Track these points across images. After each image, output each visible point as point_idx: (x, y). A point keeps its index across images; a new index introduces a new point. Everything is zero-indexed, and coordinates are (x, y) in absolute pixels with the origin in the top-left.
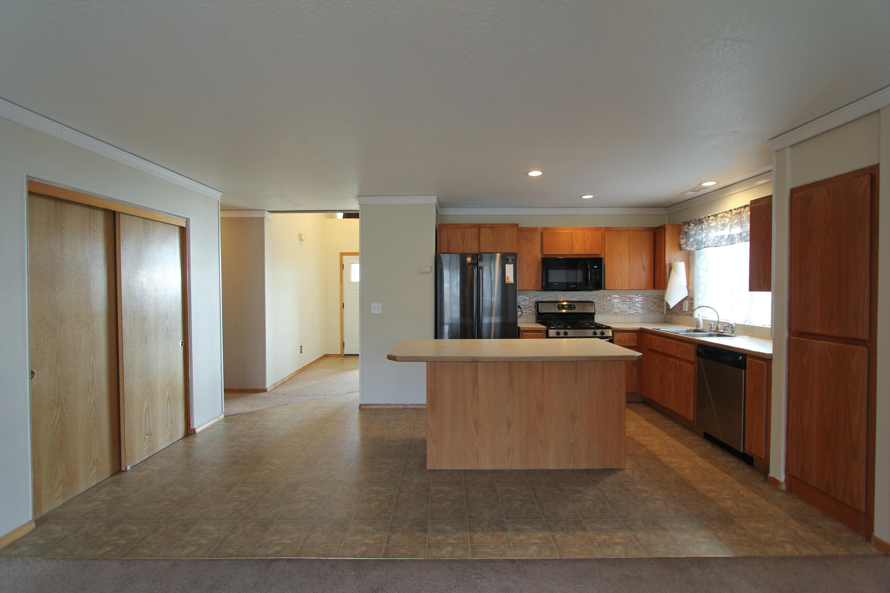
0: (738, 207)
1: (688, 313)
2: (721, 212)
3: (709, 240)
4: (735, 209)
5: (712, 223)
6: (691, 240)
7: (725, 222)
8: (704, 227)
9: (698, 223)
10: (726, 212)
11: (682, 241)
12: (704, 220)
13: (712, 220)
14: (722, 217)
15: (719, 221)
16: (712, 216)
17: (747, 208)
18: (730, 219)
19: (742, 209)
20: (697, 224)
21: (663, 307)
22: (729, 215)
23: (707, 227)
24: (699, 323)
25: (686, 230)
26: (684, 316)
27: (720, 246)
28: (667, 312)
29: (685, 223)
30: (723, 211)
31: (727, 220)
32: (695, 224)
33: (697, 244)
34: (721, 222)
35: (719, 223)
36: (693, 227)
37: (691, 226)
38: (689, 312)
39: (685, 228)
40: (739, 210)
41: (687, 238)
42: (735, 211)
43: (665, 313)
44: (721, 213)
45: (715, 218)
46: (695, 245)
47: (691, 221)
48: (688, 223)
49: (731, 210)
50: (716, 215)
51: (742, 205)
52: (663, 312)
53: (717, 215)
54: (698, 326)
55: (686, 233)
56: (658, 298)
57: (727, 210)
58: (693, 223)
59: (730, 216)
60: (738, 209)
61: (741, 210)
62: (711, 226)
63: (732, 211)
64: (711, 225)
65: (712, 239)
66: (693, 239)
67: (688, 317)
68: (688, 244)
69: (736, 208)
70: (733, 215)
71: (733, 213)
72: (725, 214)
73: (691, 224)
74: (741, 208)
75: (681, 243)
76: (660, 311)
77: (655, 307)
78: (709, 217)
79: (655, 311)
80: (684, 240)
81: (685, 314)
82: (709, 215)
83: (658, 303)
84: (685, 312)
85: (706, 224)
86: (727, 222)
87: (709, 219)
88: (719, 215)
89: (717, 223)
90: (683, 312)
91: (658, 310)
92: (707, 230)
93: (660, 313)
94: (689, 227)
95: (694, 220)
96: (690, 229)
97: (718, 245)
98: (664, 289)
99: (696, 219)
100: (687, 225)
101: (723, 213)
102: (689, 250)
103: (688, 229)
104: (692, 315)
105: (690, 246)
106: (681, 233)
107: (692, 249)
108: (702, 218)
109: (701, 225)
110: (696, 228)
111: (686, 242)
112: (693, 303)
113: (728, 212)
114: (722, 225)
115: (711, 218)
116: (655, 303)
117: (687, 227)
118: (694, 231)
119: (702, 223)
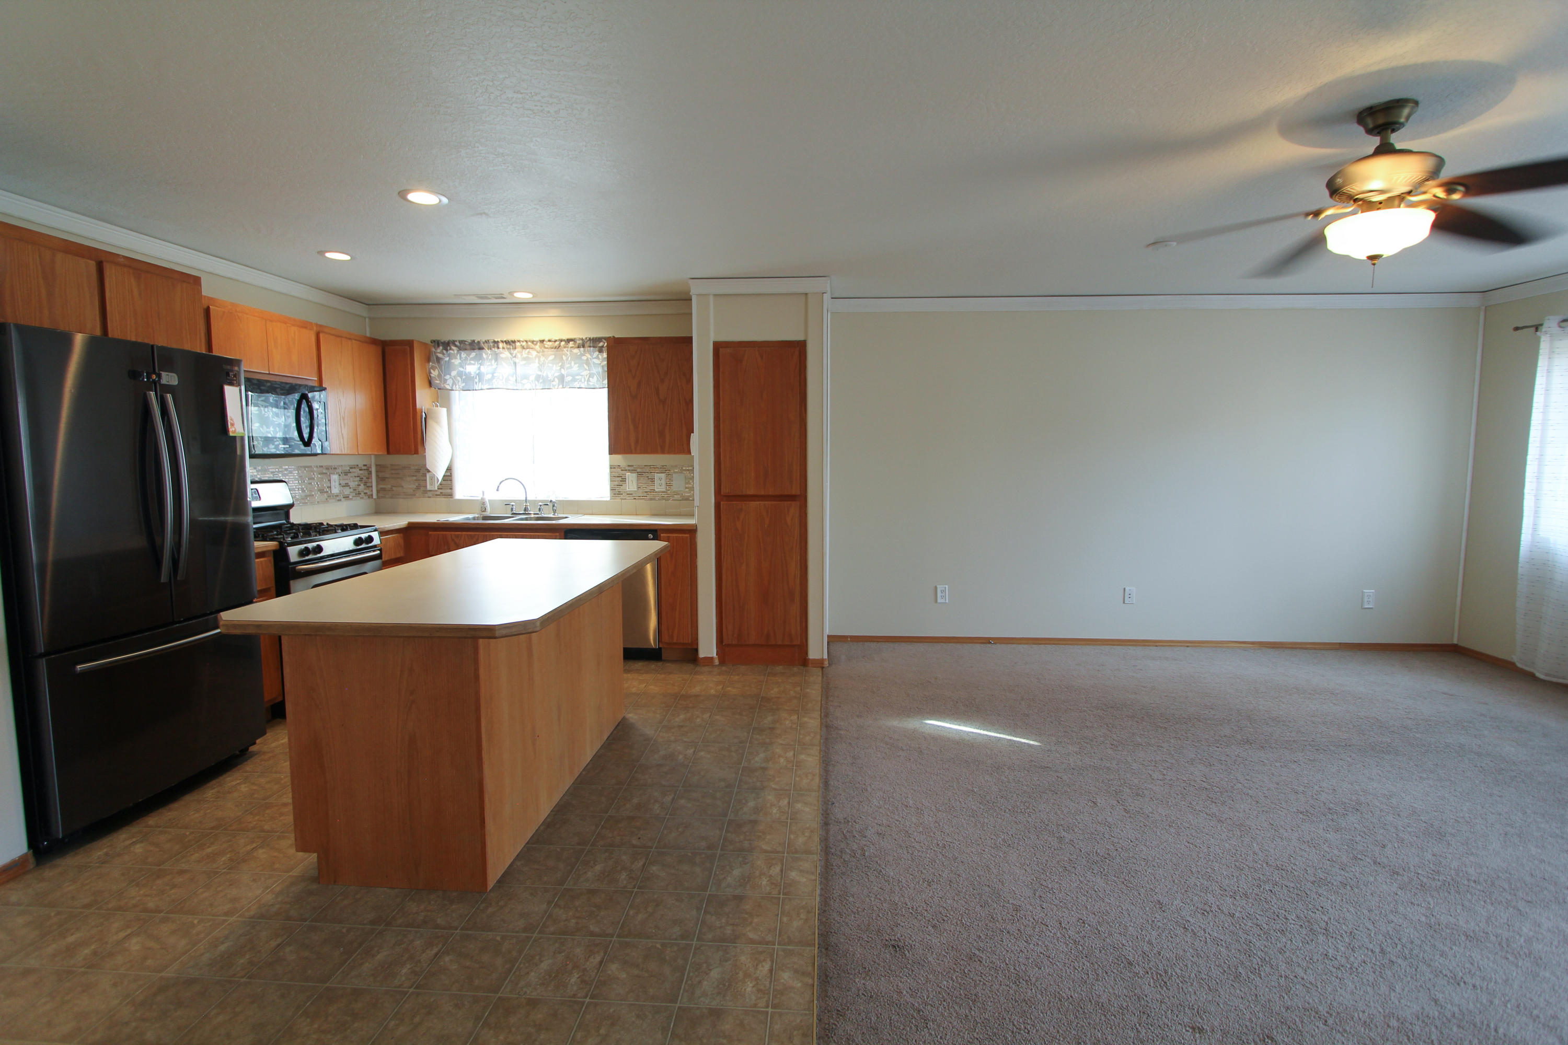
0: (557, 339)
1: (438, 493)
2: (521, 340)
3: (501, 378)
4: (550, 341)
5: (504, 354)
6: (454, 373)
7: (530, 356)
8: (484, 356)
9: (468, 347)
10: (533, 342)
11: (434, 373)
12: (485, 346)
13: (503, 348)
14: (523, 348)
15: (518, 352)
16: (502, 342)
17: (571, 343)
18: (538, 352)
19: (563, 343)
20: (466, 350)
21: (372, 487)
22: (537, 347)
23: (490, 357)
25: (440, 355)
26: (429, 497)
27: (522, 390)
28: (380, 495)
29: (437, 343)
30: (527, 339)
31: (534, 353)
32: (460, 349)
33: (464, 381)
34: (522, 355)
35: (519, 355)
36: (456, 352)
37: (453, 350)
38: (440, 491)
39: (439, 351)
40: (557, 343)
41: (440, 367)
42: (551, 343)
43: (375, 496)
44: (522, 342)
45: (508, 346)
46: (460, 383)
47: (454, 342)
48: (447, 345)
49: (542, 341)
50: (511, 343)
51: (565, 338)
52: (372, 495)
53: (514, 342)
55: (438, 360)
56: (364, 470)
57: (537, 339)
58: (456, 346)
59: (539, 349)
60: (556, 341)
62: (502, 358)
63: (545, 343)
64: (502, 356)
65: (505, 378)
66: (457, 371)
67: (442, 500)
68: (447, 380)
69: (553, 340)
70: (547, 348)
71: (546, 346)
72: (529, 343)
73: (453, 348)
74: (561, 341)
75: (432, 375)
76: (368, 494)
77: (362, 486)
78: (496, 343)
79: (362, 494)
80: (437, 371)
81: (430, 494)
82: (496, 340)
83: (365, 478)
84: (431, 491)
85: (489, 352)
86: (534, 356)
87: (496, 345)
88: (518, 344)
89: (514, 355)
90: (426, 491)
91: (365, 491)
92: (493, 361)
93: (369, 497)
94: (447, 350)
95: (461, 342)
96: (449, 355)
97: (515, 388)
98: (416, 452)
99: (466, 341)
100: (441, 348)
101: (526, 341)
102: (447, 389)
103: (443, 354)
104: (451, 495)
105: (450, 382)
106: (432, 359)
107: (454, 388)
108: (479, 342)
109: (477, 351)
110: (464, 355)
111: (439, 376)
112: (451, 476)
113: (537, 342)
114: (525, 359)
115: (501, 345)
116: (361, 480)
117: (443, 349)
118: (460, 359)
119: (481, 349)
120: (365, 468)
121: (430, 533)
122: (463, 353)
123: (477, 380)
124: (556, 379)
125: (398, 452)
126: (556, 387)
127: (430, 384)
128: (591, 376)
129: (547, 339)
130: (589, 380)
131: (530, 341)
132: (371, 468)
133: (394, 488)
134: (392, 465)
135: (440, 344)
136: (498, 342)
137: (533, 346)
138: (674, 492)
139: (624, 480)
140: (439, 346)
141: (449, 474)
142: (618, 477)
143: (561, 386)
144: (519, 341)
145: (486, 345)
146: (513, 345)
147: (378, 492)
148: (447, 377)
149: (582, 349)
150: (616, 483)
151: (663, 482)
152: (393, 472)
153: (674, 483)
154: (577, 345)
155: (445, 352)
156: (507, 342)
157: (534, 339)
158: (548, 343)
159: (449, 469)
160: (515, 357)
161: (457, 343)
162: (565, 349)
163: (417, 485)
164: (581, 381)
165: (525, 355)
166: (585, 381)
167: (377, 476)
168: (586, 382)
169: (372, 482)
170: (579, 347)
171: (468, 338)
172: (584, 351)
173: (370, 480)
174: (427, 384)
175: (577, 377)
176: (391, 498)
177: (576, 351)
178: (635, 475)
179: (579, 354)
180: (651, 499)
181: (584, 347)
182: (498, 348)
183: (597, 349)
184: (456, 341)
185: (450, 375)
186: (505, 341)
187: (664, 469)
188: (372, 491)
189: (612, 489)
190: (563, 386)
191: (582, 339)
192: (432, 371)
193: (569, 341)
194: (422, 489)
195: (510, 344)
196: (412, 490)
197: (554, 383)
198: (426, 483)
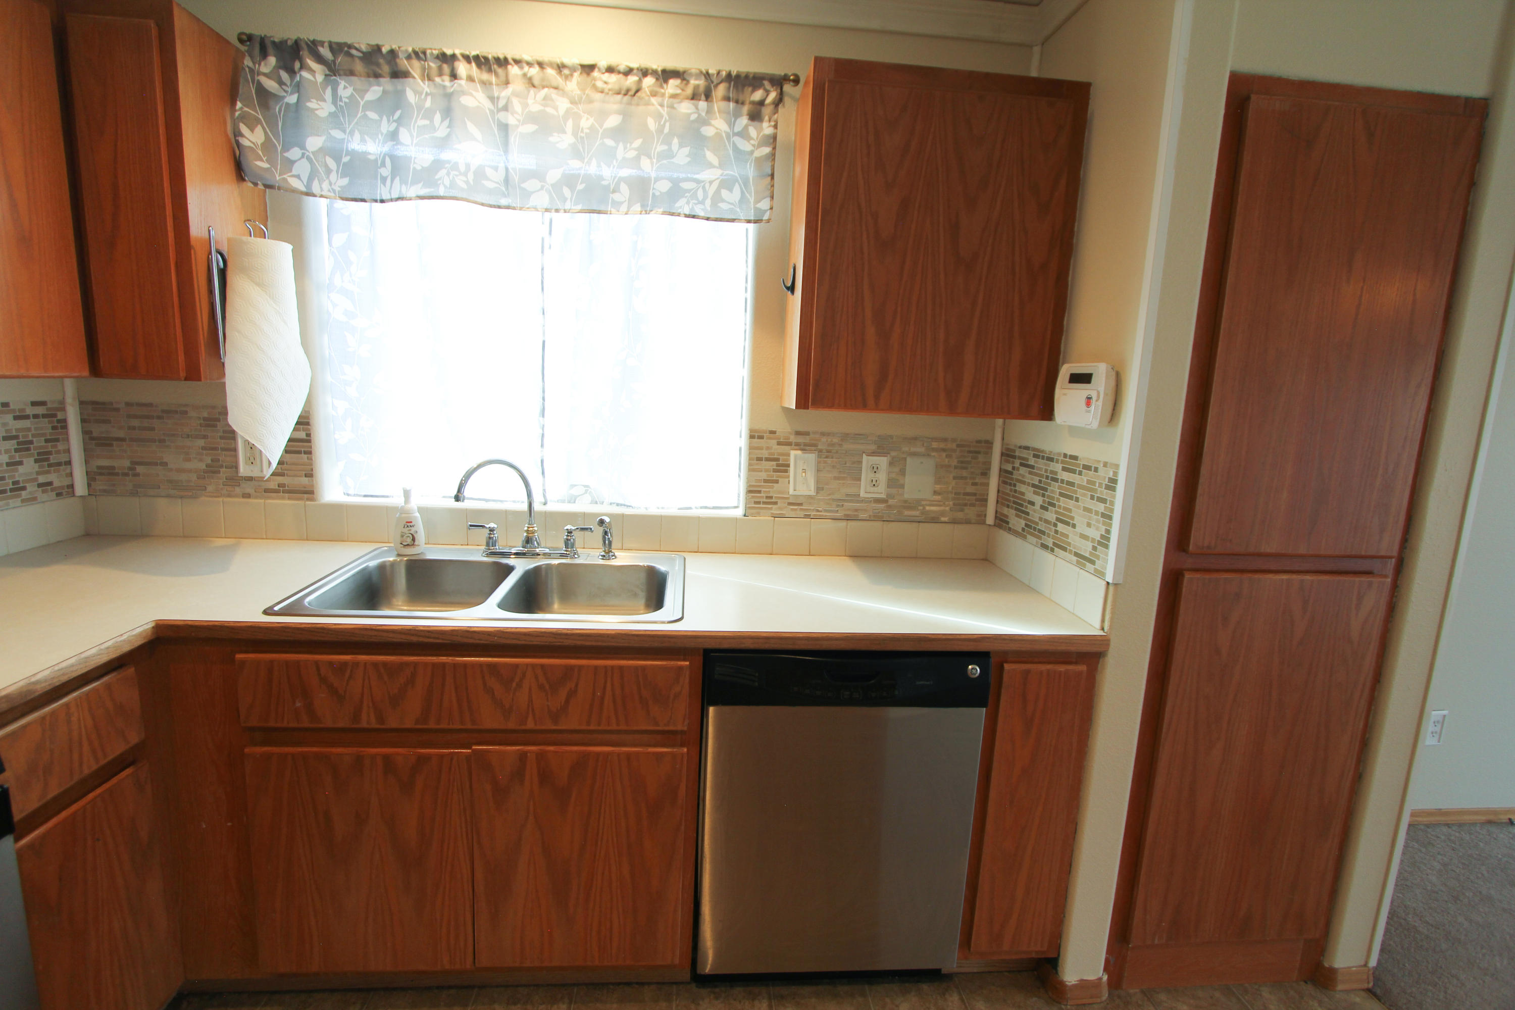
0: (634, 65)
1: (273, 485)
2: (526, 57)
3: (460, 167)
4: (610, 70)
5: (471, 95)
6: (314, 143)
7: (550, 110)
8: (411, 96)
9: (359, 67)
10: (560, 67)
11: (252, 138)
12: (415, 68)
13: (470, 78)
14: (531, 83)
15: (516, 94)
16: (467, 58)
17: (673, 83)
18: (573, 102)
19: (649, 81)
20: (351, 73)
21: (69, 463)
22: (573, 85)
23: (428, 104)
24: (413, 530)
25: (270, 85)
26: (247, 496)
27: (521, 209)
28: (100, 485)
29: (259, 43)
30: (545, 57)
31: (563, 103)
32: (333, 70)
34: (525, 105)
35: (516, 104)
36: (320, 78)
37: (312, 71)
38: (280, 479)
39: (264, 69)
40: (632, 79)
41: (272, 123)
42: (613, 78)
43: (81, 488)
44: (529, 64)
45: (485, 76)
46: (333, 177)
47: (313, 47)
48: (290, 53)
49: (588, 69)
50: (493, 65)
51: (657, 65)
52: (72, 486)
53: (503, 62)
54: (414, 539)
55: (264, 96)
56: (36, 416)
57: (573, 59)
58: (320, 59)
59: (579, 92)
60: (628, 72)
61: (640, 81)
63: (596, 74)
64: (466, 101)
65: (473, 169)
66: (323, 138)
67: (285, 504)
68: (291, 163)
69: (622, 68)
70: (601, 91)
71: (599, 84)
72: (550, 71)
73: (312, 63)
74: (645, 73)
75: (244, 142)
76: (57, 484)
77: (29, 467)
78: (446, 59)
79: (31, 488)
80: (259, 129)
81: (248, 488)
82: (449, 52)
83: (39, 442)
84: (250, 479)
85: (425, 87)
86: (562, 111)
87: (446, 68)
88: (514, 70)
89: (501, 103)
90: (235, 480)
91: (42, 479)
92: (438, 117)
93: (59, 495)
94: (292, 72)
95: (338, 48)
96: (298, 88)
97: (504, 202)
98: (193, 374)
99: (350, 47)
100: (272, 60)
101: (541, 65)
102: (294, 191)
103: (281, 83)
104: (309, 493)
105: (302, 168)
106: (242, 89)
107: (315, 189)
108: (392, 52)
109: (386, 83)
110: (345, 88)
111: (268, 146)
112: (308, 439)
113: (573, 69)
114: (532, 118)
115: (462, 68)
116: (24, 446)
117: (278, 67)
118: (334, 102)
119: (398, 74)
120: (40, 410)
121: (239, 656)
122: (342, 83)
123: (385, 172)
124: (624, 188)
125: (129, 371)
126: (624, 208)
127: (239, 170)
128: (726, 184)
129: (603, 64)
130: (717, 198)
131: (551, 65)
132: (63, 409)
133: (140, 469)
134: (128, 404)
135: (270, 50)
136: (454, 56)
137: (559, 80)
138: (906, 501)
139: (783, 468)
140: (264, 54)
141: (302, 435)
142: (768, 459)
143: (637, 207)
144: (517, 62)
145: (416, 63)
146: (500, 71)
147: (91, 477)
148: (294, 153)
149: (703, 104)
150: (764, 475)
151: (882, 477)
152: (135, 423)
153: (908, 480)
154: (689, 91)
155: (284, 75)
156: (481, 62)
157: (567, 61)
158: (606, 77)
159: (304, 422)
160: (506, 108)
161: (325, 52)
162: (654, 100)
163: (208, 460)
164: (694, 196)
165: (535, 107)
166: (705, 197)
167: (86, 433)
168: (708, 202)
169: (68, 451)
170: (694, 97)
171: (363, 41)
172: (709, 111)
173: (61, 446)
174: (228, 168)
175: (686, 185)
176: (134, 493)
177: (686, 108)
178: (812, 457)
179: (694, 117)
180: (848, 518)
181: (708, 96)
182: (454, 76)
183: (746, 109)
184: (322, 43)
185: (303, 147)
186: (477, 58)
187: (882, 447)
188: (71, 475)
189: (750, 491)
190: (642, 206)
191: (707, 75)
192: (244, 129)
193: (666, 75)
194: (224, 473)
195: (490, 70)
196: (194, 477)
197: (616, 197)
198: (236, 456)
